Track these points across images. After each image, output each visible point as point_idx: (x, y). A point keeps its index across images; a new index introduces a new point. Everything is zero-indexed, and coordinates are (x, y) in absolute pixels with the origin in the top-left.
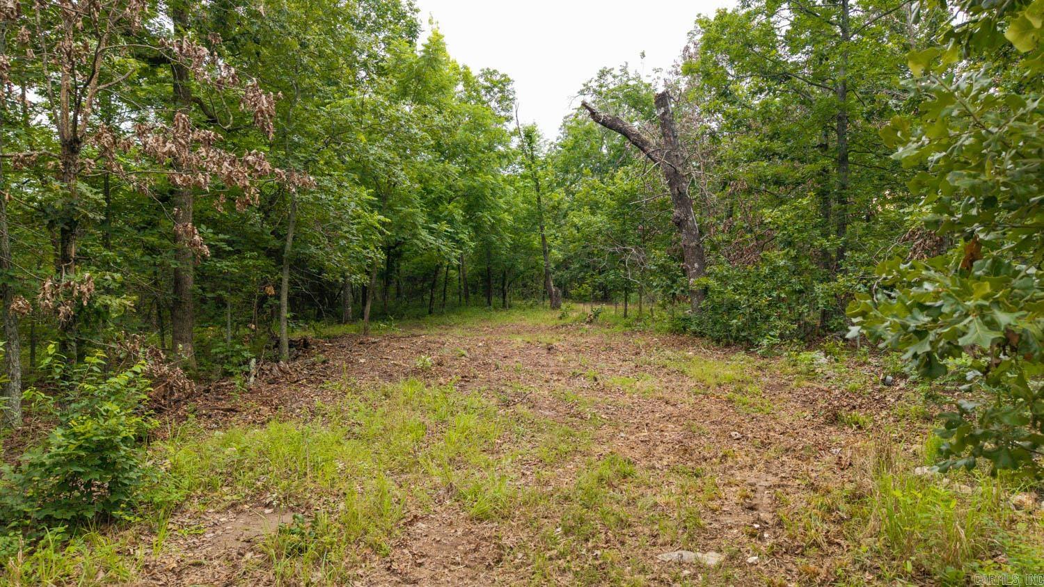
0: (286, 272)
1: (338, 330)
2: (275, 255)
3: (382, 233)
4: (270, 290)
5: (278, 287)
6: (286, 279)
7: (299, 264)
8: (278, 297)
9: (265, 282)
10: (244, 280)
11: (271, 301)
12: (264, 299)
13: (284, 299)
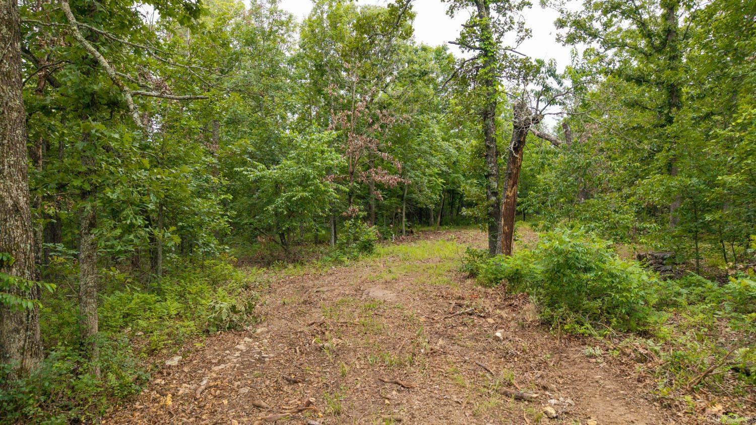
0: (404, 204)
1: (426, 229)
2: (401, 197)
3: (442, 187)
4: (399, 210)
5: (402, 210)
6: (404, 207)
7: (409, 201)
8: (402, 213)
9: (397, 208)
10: (390, 207)
11: (399, 214)
12: (397, 214)
13: (404, 214)
